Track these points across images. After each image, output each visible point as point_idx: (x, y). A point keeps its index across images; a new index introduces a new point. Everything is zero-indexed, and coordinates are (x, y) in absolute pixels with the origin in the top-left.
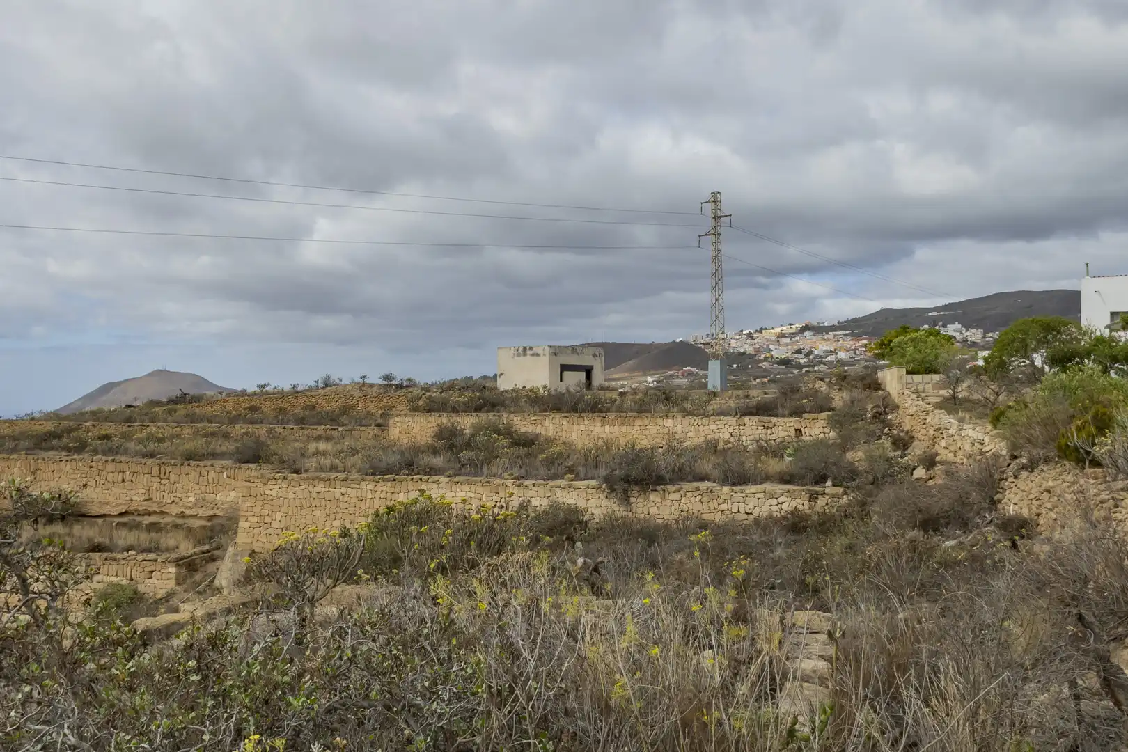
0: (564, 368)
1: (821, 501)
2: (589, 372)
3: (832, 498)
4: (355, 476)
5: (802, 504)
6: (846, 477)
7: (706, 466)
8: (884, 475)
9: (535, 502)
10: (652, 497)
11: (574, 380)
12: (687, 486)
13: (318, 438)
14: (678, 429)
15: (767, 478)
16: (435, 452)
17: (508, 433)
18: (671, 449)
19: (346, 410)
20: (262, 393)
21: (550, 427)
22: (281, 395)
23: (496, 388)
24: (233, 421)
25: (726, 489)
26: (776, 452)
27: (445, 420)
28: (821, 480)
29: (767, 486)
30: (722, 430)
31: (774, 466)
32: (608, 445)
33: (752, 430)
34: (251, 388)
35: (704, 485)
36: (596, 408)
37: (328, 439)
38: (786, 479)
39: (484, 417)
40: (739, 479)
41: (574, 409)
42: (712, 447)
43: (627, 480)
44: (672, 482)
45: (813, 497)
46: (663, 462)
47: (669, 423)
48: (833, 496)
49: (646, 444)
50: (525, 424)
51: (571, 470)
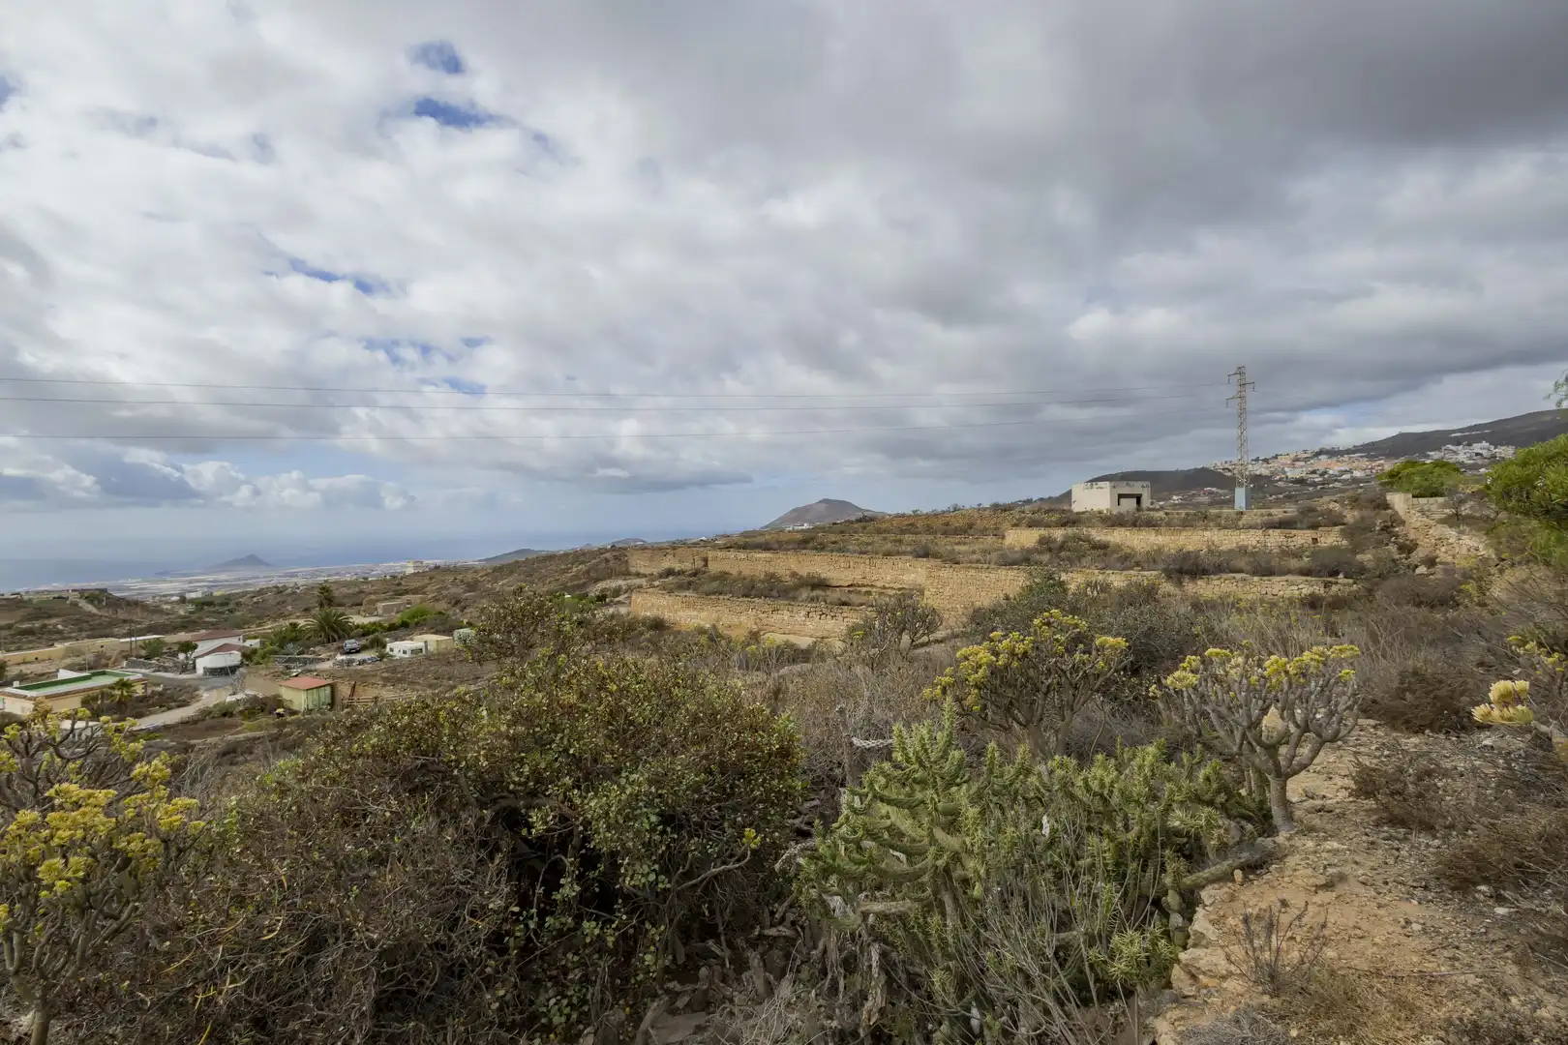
0: (1121, 496)
1: (1334, 588)
2: (1139, 498)
3: (1342, 586)
4: (992, 566)
5: (1318, 589)
6: (1358, 572)
7: (1241, 563)
8: (1389, 571)
9: (1116, 584)
10: (1199, 582)
11: (1129, 505)
12: (1225, 576)
13: (959, 543)
14: (1215, 538)
15: (1289, 572)
16: (1040, 553)
17: (1088, 540)
18: (1210, 551)
19: (971, 526)
20: (916, 515)
21: (1117, 536)
22: (927, 516)
23: (1071, 511)
24: (903, 532)
25: (1256, 579)
26: (1297, 554)
27: (1043, 532)
28: (1334, 573)
29: (1290, 577)
30: (1251, 539)
31: (1294, 563)
32: (1160, 550)
33: (1275, 539)
34: (909, 512)
35: (1238, 576)
36: (1151, 524)
37: (965, 544)
38: (1306, 572)
39: (1070, 531)
40: (1268, 572)
41: (1134, 525)
42: (1243, 550)
43: (1181, 571)
44: (1214, 573)
45: (1327, 585)
46: (1207, 561)
47: (1207, 534)
48: (1344, 585)
49: (1191, 548)
50: (1098, 535)
51: (1138, 564)
